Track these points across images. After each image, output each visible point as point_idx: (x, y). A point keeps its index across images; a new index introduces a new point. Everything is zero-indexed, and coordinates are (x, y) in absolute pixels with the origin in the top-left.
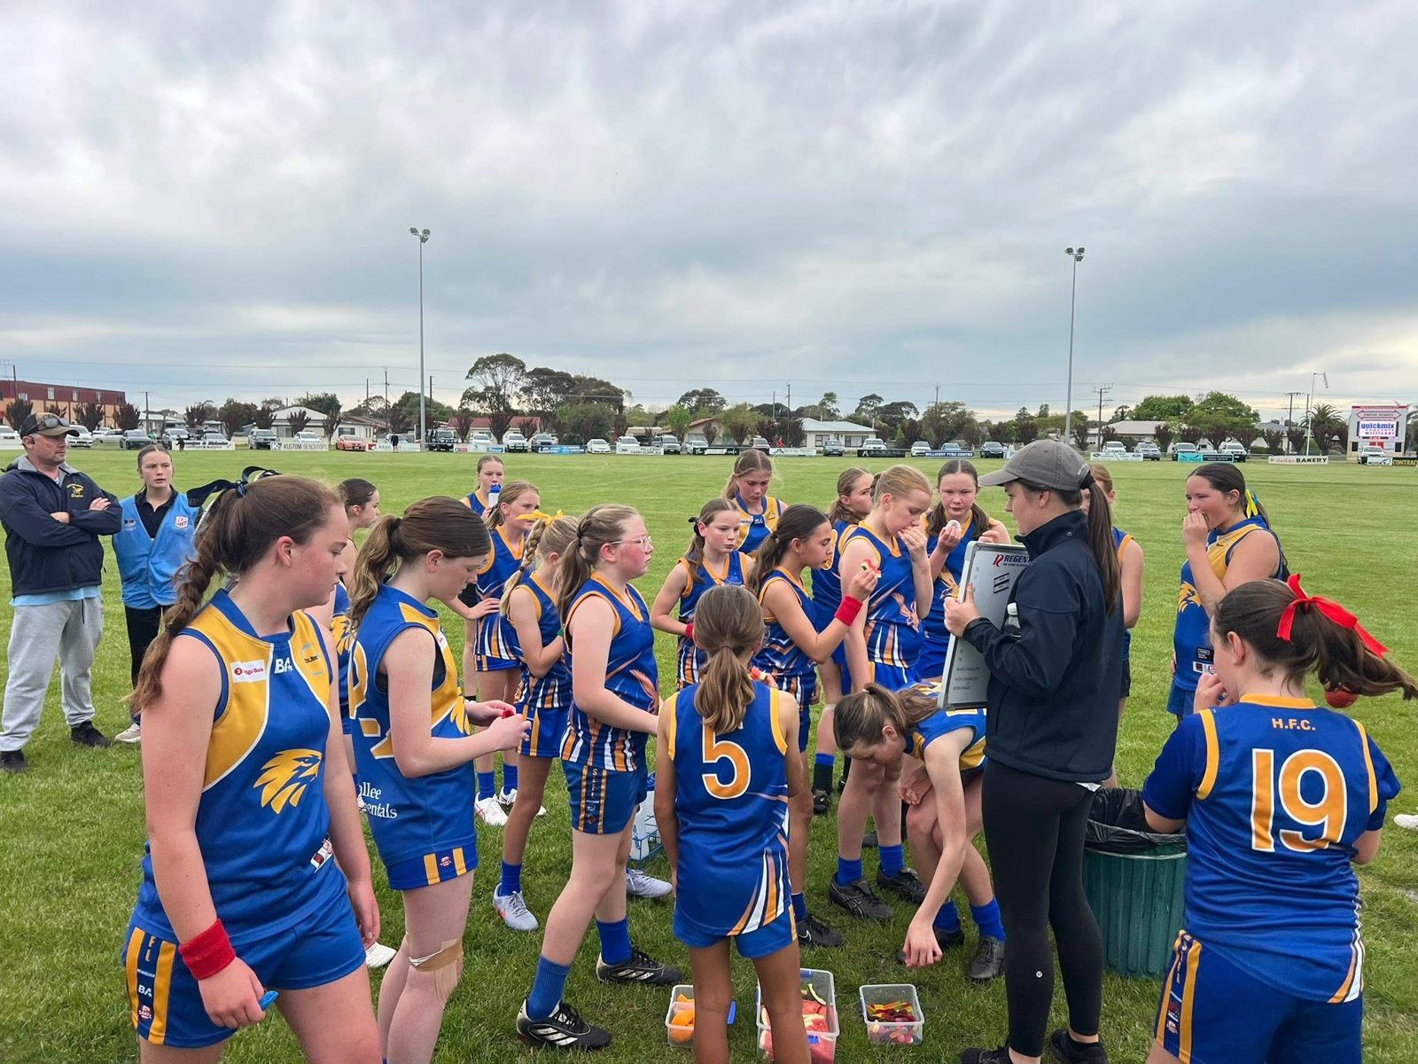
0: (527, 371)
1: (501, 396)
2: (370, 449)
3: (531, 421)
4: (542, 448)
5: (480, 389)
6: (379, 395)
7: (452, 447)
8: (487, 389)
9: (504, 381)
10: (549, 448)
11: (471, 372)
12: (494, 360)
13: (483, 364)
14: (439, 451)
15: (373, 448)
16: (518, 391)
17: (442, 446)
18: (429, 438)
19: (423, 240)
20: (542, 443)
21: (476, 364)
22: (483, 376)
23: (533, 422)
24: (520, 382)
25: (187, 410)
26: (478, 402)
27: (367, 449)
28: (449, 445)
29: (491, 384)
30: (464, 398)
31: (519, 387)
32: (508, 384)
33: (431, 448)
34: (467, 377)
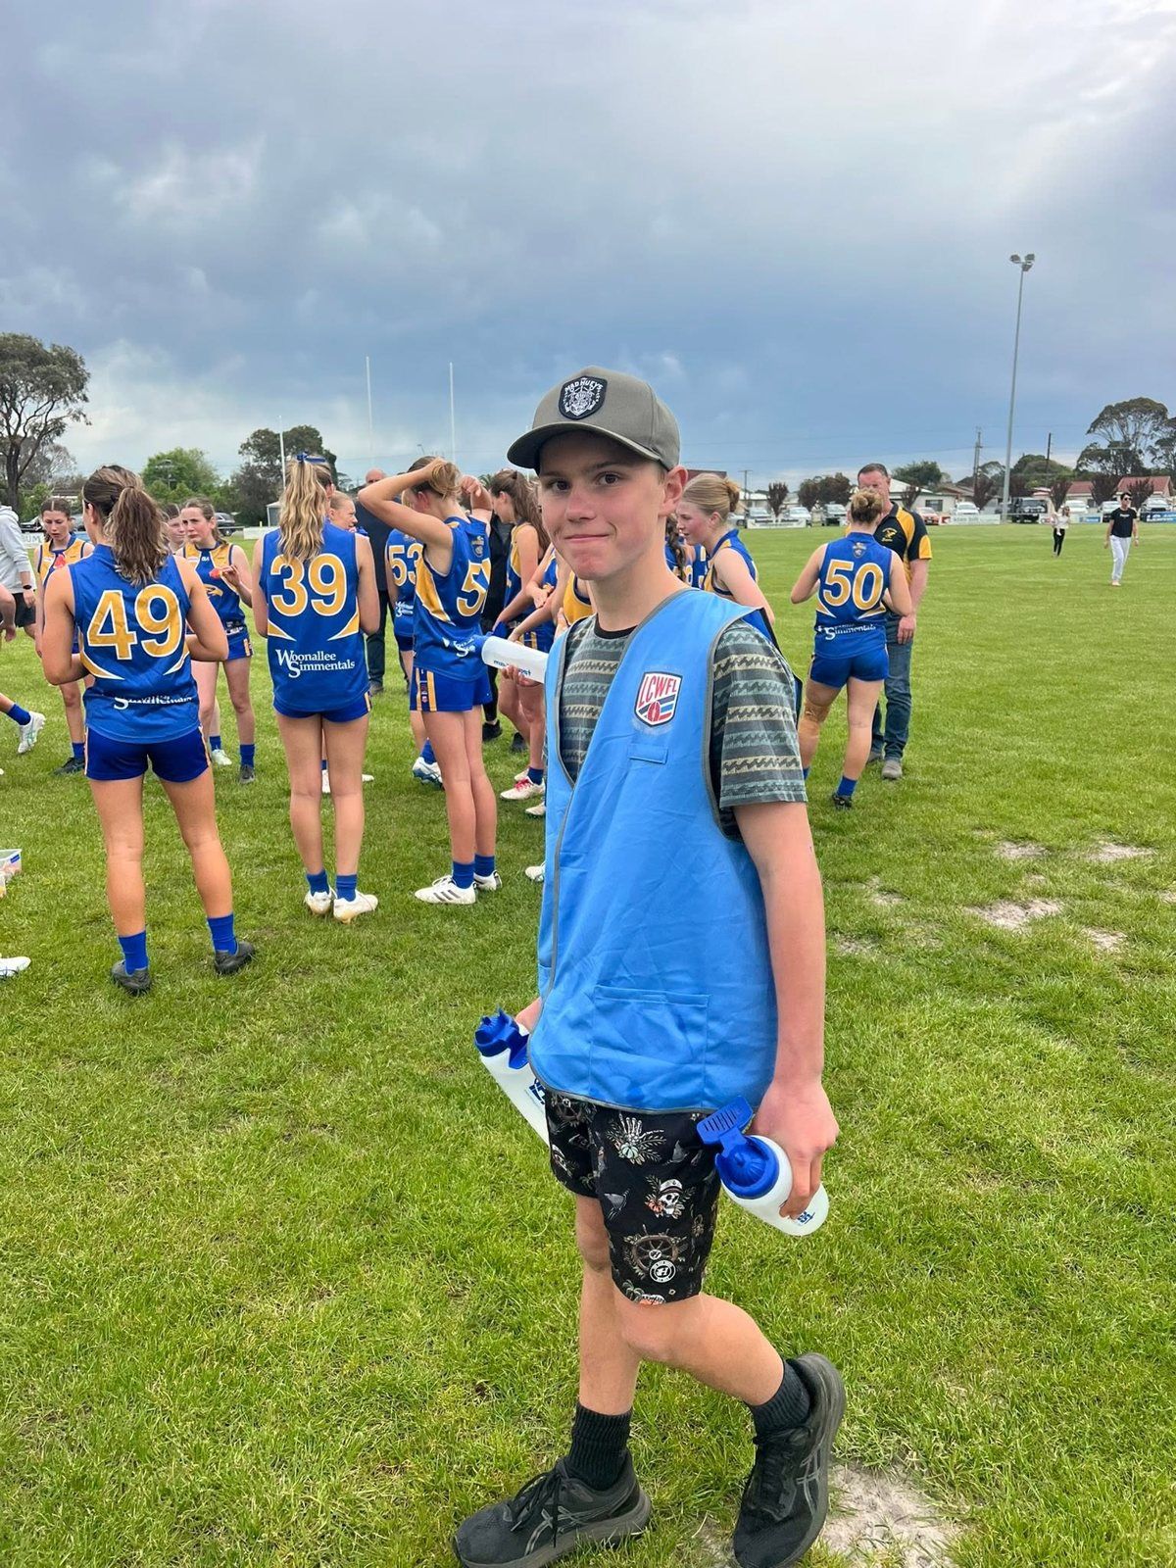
0: (1169, 417)
1: (1130, 452)
2: (943, 522)
3: (1146, 482)
4: (1152, 515)
5: (1104, 445)
6: (994, 460)
7: (1037, 518)
8: (1113, 444)
9: (1136, 434)
10: (1162, 515)
11: (1095, 425)
12: (1126, 407)
13: (1112, 414)
14: (1022, 522)
15: (946, 521)
16: (1153, 445)
17: (1026, 517)
18: (1014, 508)
19: (1026, 268)
20: (1154, 509)
21: (1101, 415)
22: (1109, 429)
23: (1149, 483)
24: (1158, 433)
25: (770, 487)
26: (1100, 461)
27: (940, 523)
28: (1035, 515)
29: (1119, 437)
30: (1081, 458)
31: (1155, 440)
32: (1141, 437)
33: (1015, 519)
34: (1089, 432)
